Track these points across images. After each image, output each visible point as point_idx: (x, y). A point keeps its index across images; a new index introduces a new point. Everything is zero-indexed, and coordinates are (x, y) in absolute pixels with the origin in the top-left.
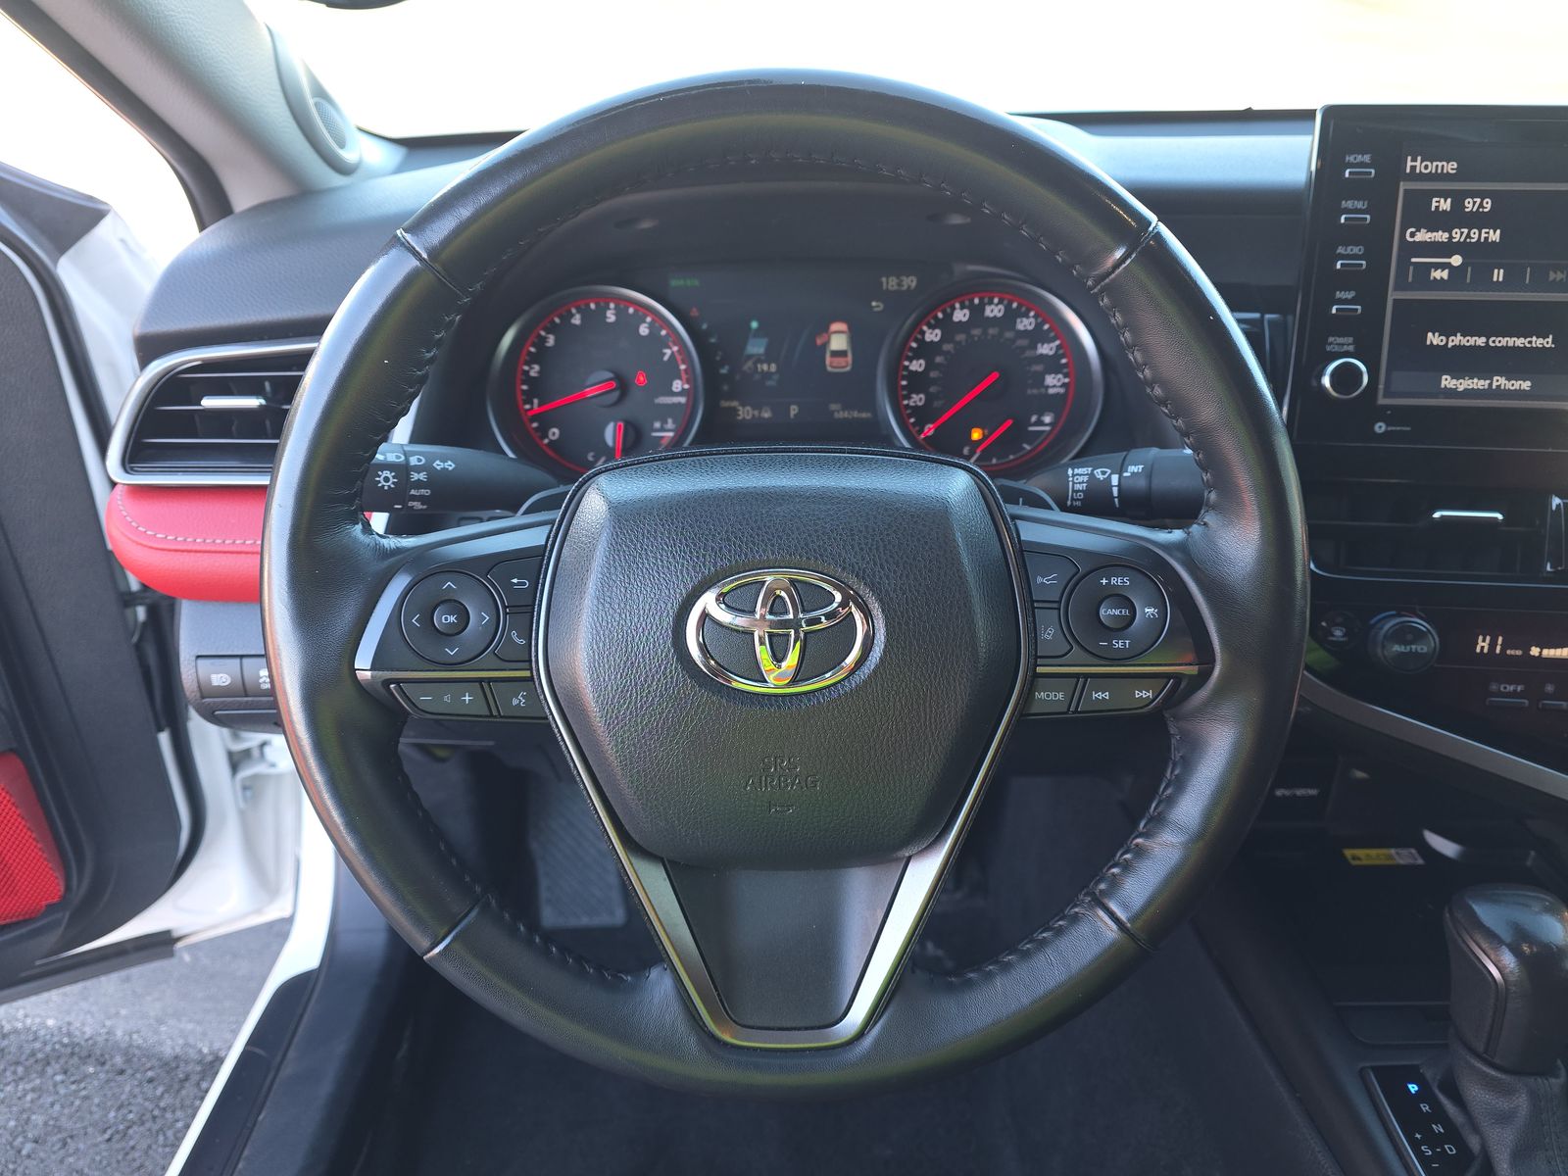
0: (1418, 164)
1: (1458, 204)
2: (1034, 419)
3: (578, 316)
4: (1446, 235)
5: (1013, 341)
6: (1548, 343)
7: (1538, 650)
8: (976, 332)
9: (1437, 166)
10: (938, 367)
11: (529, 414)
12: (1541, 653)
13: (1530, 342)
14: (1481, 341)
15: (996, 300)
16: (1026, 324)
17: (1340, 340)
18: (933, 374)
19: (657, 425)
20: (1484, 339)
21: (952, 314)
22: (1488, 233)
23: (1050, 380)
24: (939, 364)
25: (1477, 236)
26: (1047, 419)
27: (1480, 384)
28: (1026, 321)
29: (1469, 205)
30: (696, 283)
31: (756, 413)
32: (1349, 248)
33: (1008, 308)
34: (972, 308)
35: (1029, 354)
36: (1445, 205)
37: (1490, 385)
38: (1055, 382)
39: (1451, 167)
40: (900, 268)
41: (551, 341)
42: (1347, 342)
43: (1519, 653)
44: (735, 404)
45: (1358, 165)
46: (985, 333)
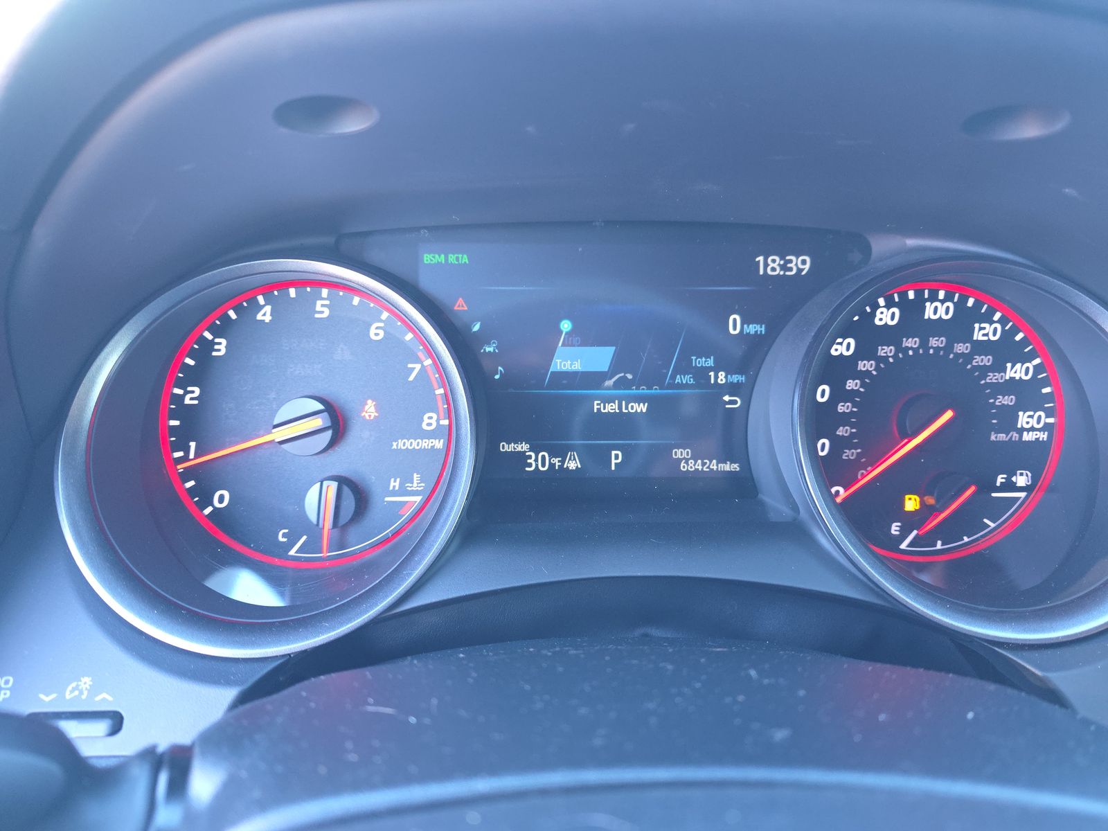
2: (1000, 479)
3: (268, 309)
5: (968, 358)
8: (911, 343)
10: (849, 396)
11: (180, 468)
15: (942, 294)
16: (986, 332)
18: (842, 408)
19: (395, 484)
21: (873, 314)
23: (1023, 419)
24: (854, 392)
26: (1022, 480)
28: (989, 328)
30: (465, 259)
31: (556, 461)
33: (960, 306)
34: (904, 305)
35: (993, 378)
38: (1033, 422)
40: (785, 244)
41: (221, 347)
44: (523, 447)
46: (924, 344)
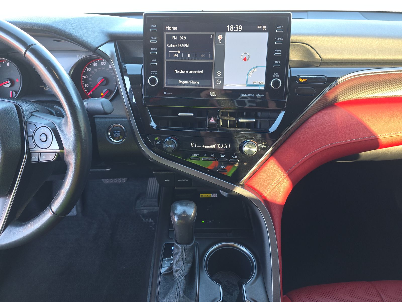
0: (168, 28)
1: (178, 38)
4: (176, 46)
5: (109, 71)
6: (202, 72)
7: (204, 146)
8: (99, 69)
9: (173, 28)
10: (91, 77)
12: (205, 147)
13: (198, 72)
14: (187, 72)
15: (103, 61)
17: (154, 72)
18: (90, 79)
20: (187, 71)
21: (93, 64)
22: (186, 45)
25: (183, 46)
27: (188, 82)
29: (181, 38)
32: (154, 49)
34: (98, 63)
36: (176, 38)
37: (190, 82)
39: (176, 28)
42: (155, 72)
43: (200, 147)
45: (153, 28)
46: (102, 69)
